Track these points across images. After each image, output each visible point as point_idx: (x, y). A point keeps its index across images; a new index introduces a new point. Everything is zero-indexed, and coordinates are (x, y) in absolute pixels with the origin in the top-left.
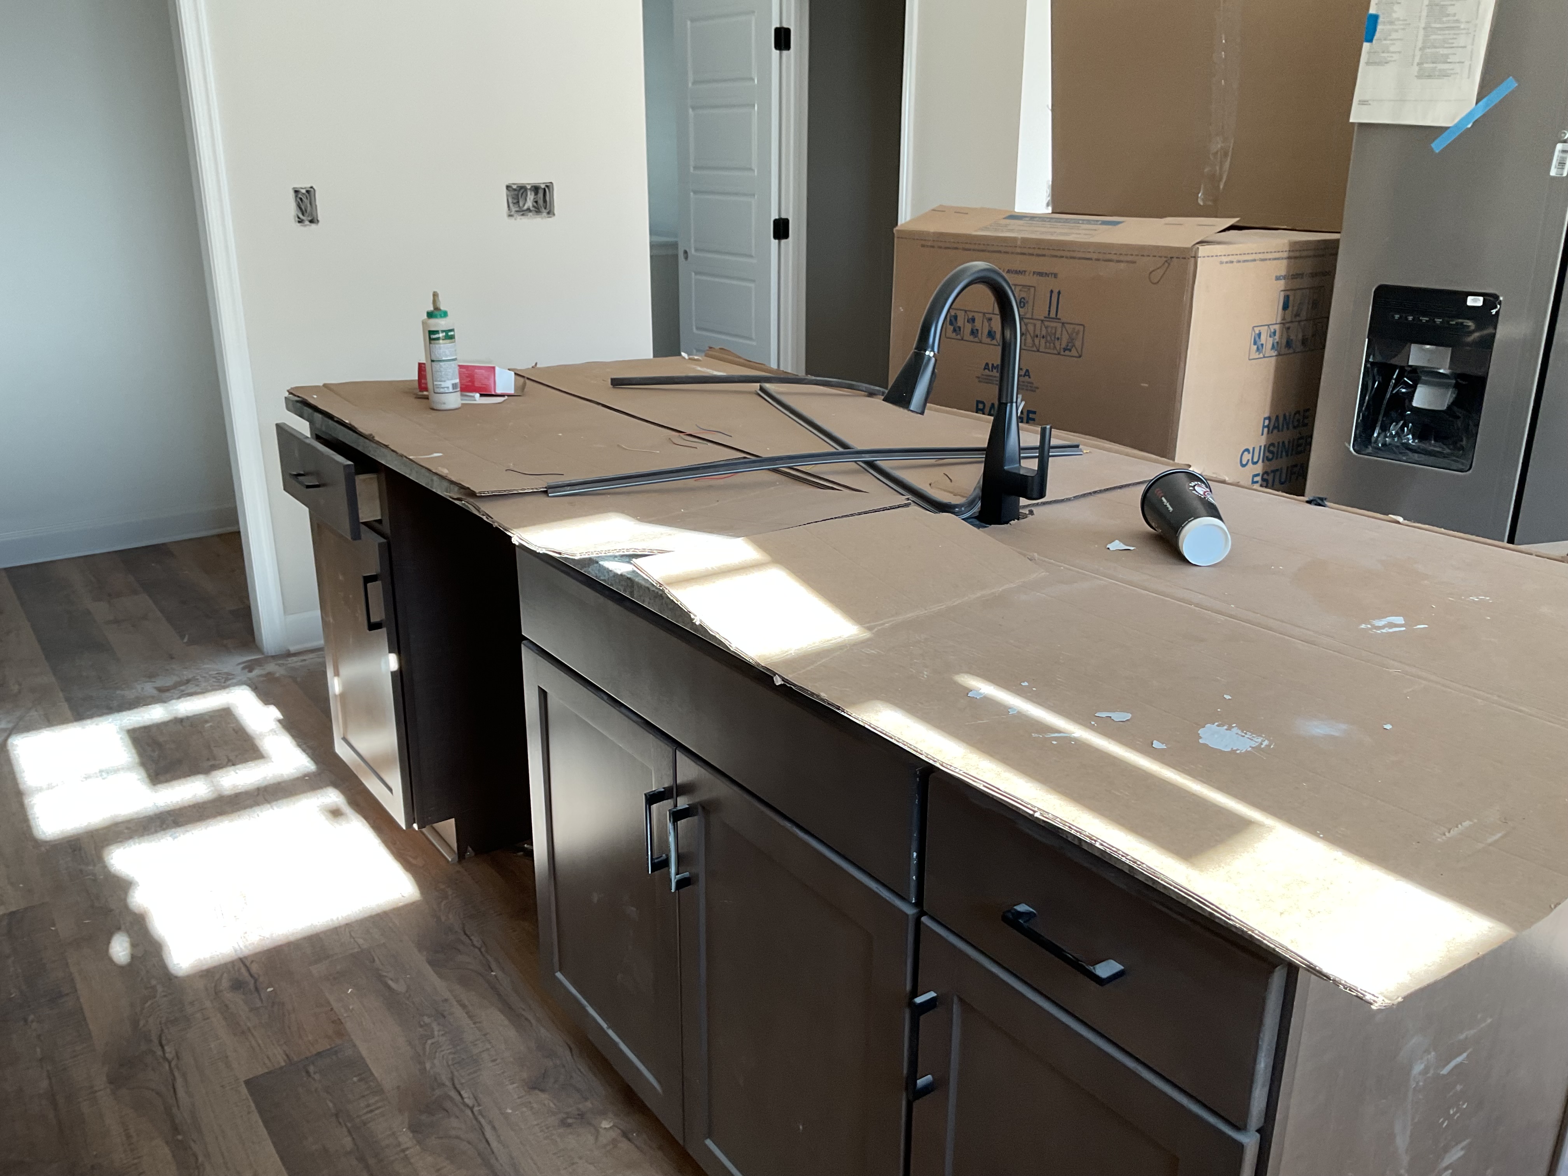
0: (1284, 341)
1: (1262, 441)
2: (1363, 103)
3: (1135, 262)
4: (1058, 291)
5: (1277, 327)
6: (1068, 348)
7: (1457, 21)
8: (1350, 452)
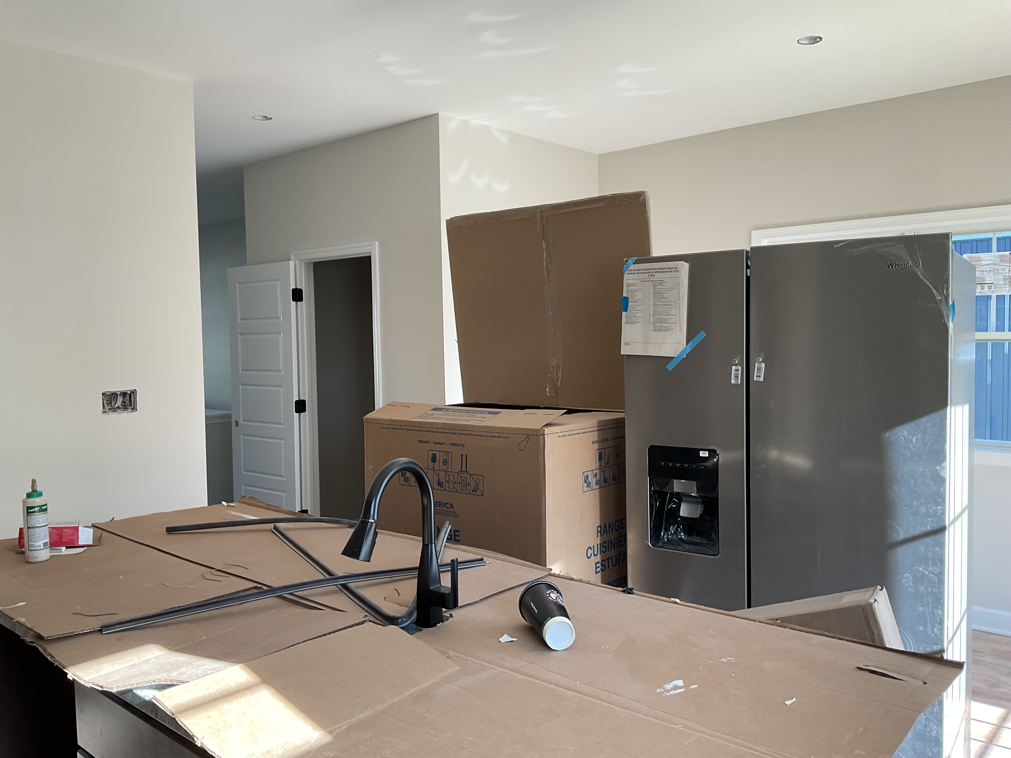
0: (603, 480)
1: (598, 541)
2: (627, 344)
3: (509, 438)
4: (465, 455)
5: (597, 471)
6: (475, 490)
7: (670, 301)
8: (649, 546)
